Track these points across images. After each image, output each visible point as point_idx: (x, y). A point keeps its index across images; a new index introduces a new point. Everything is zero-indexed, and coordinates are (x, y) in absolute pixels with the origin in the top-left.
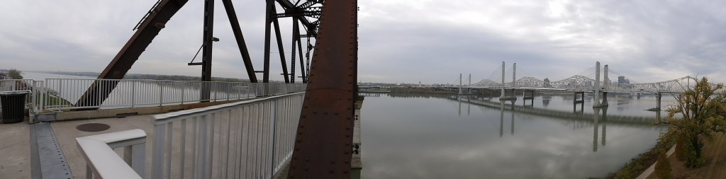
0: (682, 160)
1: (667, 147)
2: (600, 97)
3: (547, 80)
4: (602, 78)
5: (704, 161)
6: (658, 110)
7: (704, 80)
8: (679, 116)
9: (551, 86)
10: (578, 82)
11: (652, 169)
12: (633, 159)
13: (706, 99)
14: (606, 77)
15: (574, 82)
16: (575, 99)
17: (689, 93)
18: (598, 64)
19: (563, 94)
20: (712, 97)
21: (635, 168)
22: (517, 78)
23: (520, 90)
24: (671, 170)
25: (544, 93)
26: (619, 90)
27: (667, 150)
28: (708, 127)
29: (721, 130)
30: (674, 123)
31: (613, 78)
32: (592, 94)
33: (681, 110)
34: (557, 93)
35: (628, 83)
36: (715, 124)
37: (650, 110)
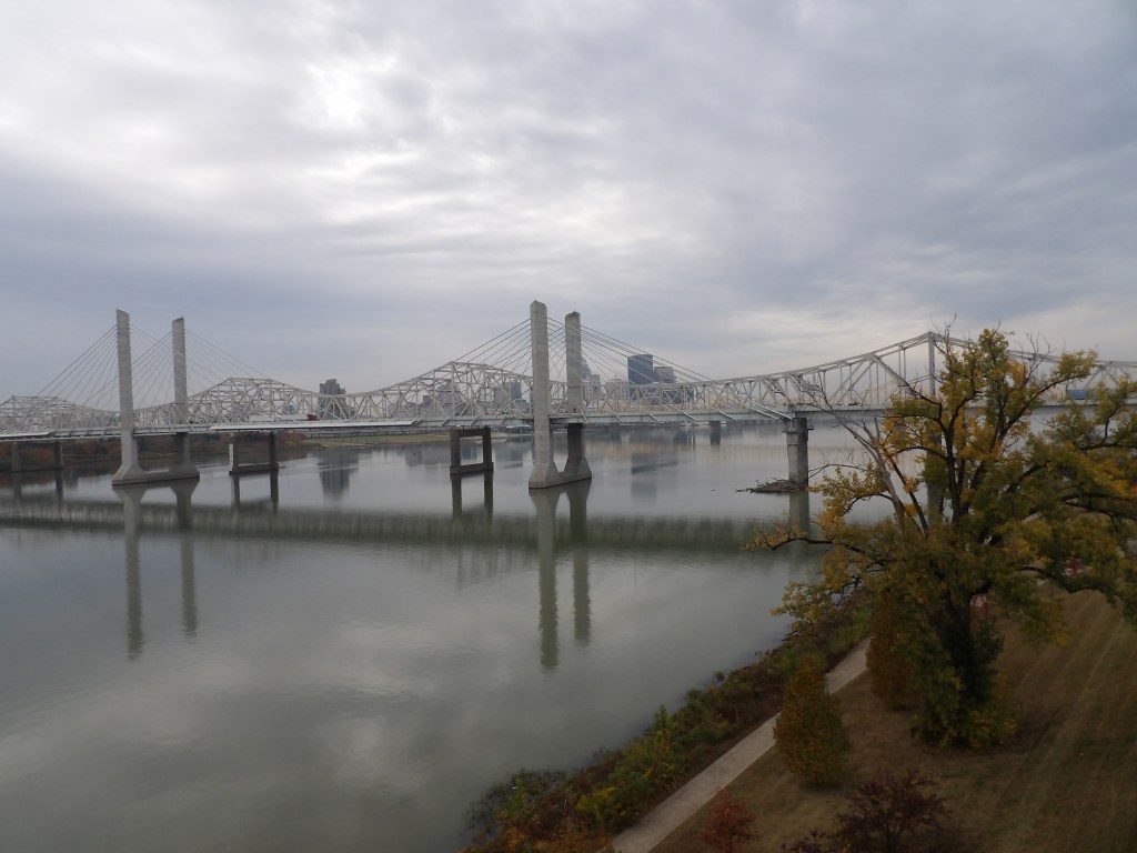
0: (901, 709)
1: (837, 645)
2: (554, 446)
3: (331, 387)
4: (558, 369)
5: (1010, 726)
6: (796, 487)
7: (991, 343)
8: (872, 511)
9: (352, 414)
10: (466, 392)
11: (761, 741)
12: (693, 694)
13: (1003, 430)
14: (575, 361)
15: (448, 389)
16: (456, 458)
17: (907, 410)
18: (539, 310)
19: (408, 440)
20: (1038, 425)
21: (697, 728)
22: (194, 387)
23: (216, 436)
24: (846, 747)
25: (326, 444)
26: (631, 411)
27: (835, 660)
28: (1023, 563)
29: (1095, 585)
30: (853, 541)
31: (607, 365)
32: (523, 435)
33: (882, 486)
34: (377, 439)
35: (670, 379)
36: (1057, 552)
37: (760, 490)
